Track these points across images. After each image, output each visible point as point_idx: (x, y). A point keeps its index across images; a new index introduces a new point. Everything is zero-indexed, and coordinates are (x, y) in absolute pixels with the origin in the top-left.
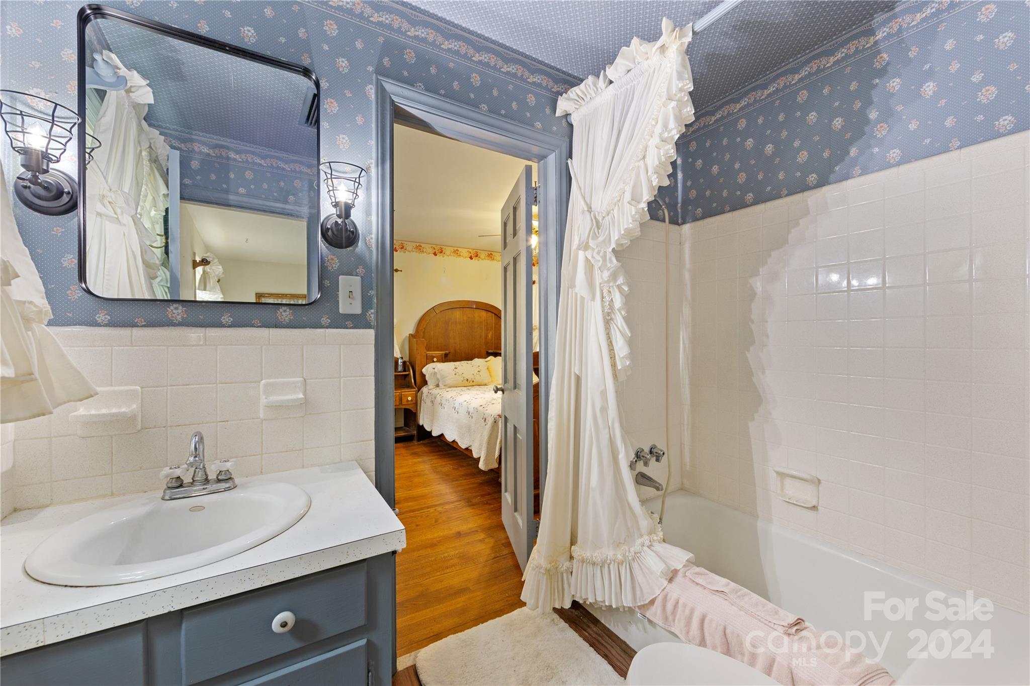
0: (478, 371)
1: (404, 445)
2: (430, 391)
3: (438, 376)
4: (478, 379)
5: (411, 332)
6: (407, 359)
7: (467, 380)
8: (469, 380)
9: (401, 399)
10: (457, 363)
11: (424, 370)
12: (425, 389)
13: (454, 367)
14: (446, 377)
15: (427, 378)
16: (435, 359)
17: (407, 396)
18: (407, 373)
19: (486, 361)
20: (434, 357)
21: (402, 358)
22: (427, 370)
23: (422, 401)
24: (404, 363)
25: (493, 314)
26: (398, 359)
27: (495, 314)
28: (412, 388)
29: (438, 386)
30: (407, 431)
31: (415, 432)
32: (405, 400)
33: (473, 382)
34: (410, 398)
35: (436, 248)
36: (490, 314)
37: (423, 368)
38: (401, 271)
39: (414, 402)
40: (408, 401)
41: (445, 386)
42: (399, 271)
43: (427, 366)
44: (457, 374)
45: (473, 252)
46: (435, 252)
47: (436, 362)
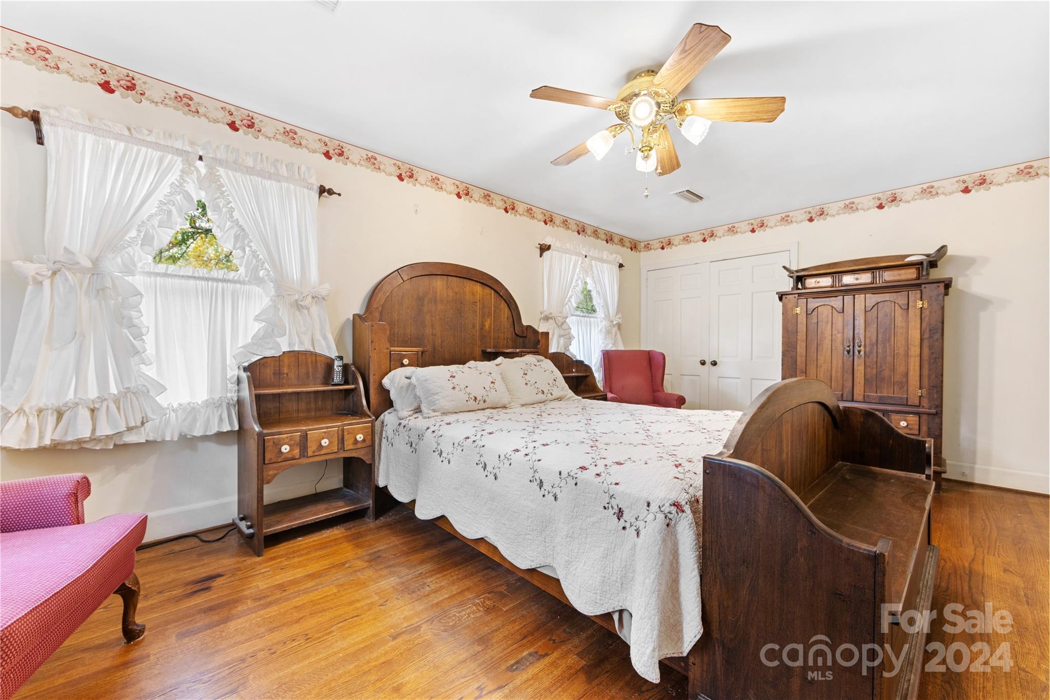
0: (492, 382)
1: (349, 533)
2: (404, 422)
3: (419, 392)
4: (493, 398)
5: (357, 312)
6: (348, 360)
7: (476, 398)
8: (478, 399)
9: (342, 441)
10: (453, 368)
11: (386, 382)
12: (388, 417)
13: (449, 374)
14: (435, 394)
15: (393, 396)
16: (406, 361)
17: (354, 433)
18: (353, 386)
19: (497, 365)
20: (404, 357)
21: (341, 358)
22: (392, 381)
23: (384, 441)
24: (345, 368)
25: (493, 291)
26: (333, 360)
27: (494, 290)
28: (364, 415)
29: (418, 410)
30: (353, 501)
31: (371, 502)
32: (351, 441)
33: (485, 401)
34: (360, 437)
35: (401, 167)
36: (488, 290)
37: (383, 378)
38: (339, 195)
39: (368, 443)
40: (356, 442)
41: (434, 411)
42: (335, 193)
43: (393, 372)
44: (458, 388)
45: (462, 187)
46: (401, 174)
47: (409, 365)
